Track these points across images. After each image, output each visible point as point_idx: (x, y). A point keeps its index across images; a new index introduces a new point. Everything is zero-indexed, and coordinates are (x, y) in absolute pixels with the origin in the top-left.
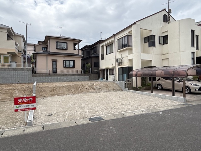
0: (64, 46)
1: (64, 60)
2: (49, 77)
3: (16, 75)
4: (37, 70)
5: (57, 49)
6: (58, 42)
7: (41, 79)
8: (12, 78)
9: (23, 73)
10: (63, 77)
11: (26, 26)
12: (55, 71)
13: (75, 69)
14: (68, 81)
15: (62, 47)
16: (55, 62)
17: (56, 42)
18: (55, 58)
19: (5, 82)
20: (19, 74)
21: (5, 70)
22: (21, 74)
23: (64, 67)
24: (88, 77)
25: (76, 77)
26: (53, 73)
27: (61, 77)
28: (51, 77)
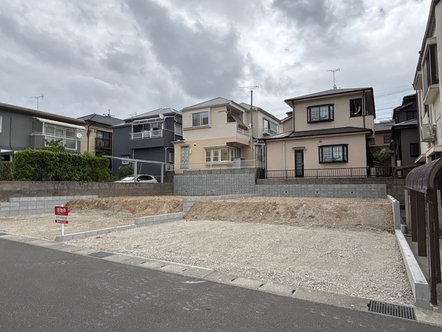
0: (324, 113)
1: (319, 147)
3: (231, 180)
4: (266, 172)
5: (308, 123)
6: (310, 108)
7: (269, 188)
11: (252, 91)
13: (348, 165)
14: (325, 195)
15: (320, 117)
16: (299, 153)
17: (307, 108)
18: (299, 144)
19: (219, 192)
20: (237, 180)
23: (320, 163)
24: (384, 186)
25: (346, 186)
26: (296, 176)
27: (309, 186)
28: (288, 186)
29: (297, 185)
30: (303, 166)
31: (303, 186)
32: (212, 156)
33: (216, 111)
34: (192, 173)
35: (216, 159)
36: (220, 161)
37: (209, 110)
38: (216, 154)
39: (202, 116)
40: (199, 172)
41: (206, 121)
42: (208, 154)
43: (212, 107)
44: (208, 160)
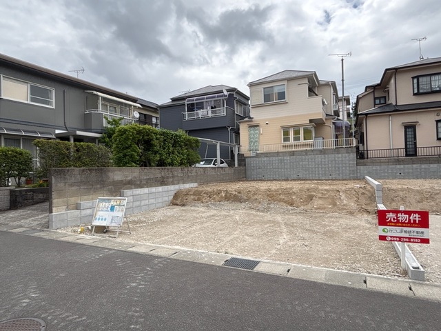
0: (437, 83)
1: (437, 121)
2: (398, 166)
3: (325, 162)
4: (367, 151)
7: (376, 170)
8: (318, 168)
9: (338, 158)
11: (342, 60)
15: (431, 88)
17: (413, 78)
21: (307, 154)
23: (438, 139)
26: (407, 155)
27: (432, 166)
28: (402, 166)
29: (414, 166)
30: (415, 144)
31: (423, 166)
32: (292, 136)
33: (294, 84)
34: (266, 155)
35: (297, 139)
36: (302, 141)
37: (285, 83)
38: (297, 132)
39: (276, 90)
40: (278, 154)
41: (282, 96)
42: (286, 133)
43: (289, 80)
44: (286, 139)
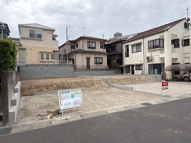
0: (94, 45)
1: (95, 58)
2: (86, 72)
3: (62, 70)
4: (76, 66)
5: (88, 48)
6: (89, 42)
7: (80, 73)
8: (59, 72)
9: (67, 68)
10: (96, 72)
11: (67, 28)
12: (88, 67)
13: (102, 65)
14: (100, 75)
15: (92, 46)
16: (88, 59)
17: (88, 42)
18: (88, 56)
19: (55, 76)
20: (65, 70)
21: (53, 66)
22: (66, 69)
23: (95, 63)
24: (114, 71)
25: (105, 71)
26: (87, 68)
27: (95, 72)
29: (90, 72)
30: (89, 64)
32: (45, 57)
33: (46, 32)
35: (48, 58)
36: (50, 60)
37: (42, 30)
39: (37, 33)
41: (40, 36)
